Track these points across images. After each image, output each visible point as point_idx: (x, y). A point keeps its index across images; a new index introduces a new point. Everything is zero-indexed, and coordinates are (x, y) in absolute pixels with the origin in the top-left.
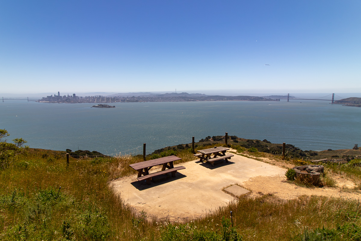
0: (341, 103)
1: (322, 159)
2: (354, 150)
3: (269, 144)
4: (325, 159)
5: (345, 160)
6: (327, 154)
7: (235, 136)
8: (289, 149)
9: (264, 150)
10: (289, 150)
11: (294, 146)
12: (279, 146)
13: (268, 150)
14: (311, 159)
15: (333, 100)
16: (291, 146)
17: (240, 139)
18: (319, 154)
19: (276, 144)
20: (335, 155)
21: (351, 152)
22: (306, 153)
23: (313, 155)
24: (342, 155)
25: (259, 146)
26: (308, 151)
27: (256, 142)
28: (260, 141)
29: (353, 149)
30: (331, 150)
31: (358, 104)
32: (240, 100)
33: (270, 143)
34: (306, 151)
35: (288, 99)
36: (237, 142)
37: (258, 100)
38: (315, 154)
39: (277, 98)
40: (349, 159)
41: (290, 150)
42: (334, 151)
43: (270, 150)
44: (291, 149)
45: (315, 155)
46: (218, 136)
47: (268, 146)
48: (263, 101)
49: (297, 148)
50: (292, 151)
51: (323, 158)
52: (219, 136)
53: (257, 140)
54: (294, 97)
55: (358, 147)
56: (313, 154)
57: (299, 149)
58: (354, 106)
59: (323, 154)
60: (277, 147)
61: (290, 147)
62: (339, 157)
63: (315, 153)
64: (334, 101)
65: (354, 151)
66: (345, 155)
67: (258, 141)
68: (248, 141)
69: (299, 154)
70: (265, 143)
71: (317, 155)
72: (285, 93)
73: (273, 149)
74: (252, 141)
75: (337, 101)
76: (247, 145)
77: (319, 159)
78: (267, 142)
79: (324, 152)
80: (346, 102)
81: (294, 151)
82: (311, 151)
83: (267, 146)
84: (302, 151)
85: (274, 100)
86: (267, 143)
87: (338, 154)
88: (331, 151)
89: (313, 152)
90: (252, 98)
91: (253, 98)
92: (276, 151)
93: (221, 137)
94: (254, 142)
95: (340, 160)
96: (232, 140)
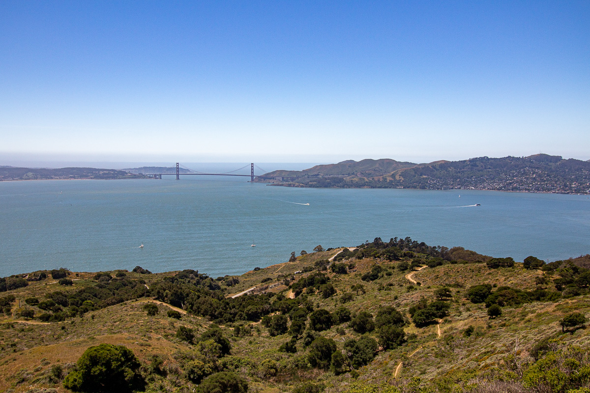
0: (264, 180)
1: (247, 289)
2: (291, 263)
3: (146, 275)
4: (253, 289)
5: (282, 284)
6: (254, 278)
7: (62, 270)
8: (189, 279)
9: (139, 293)
10: (189, 282)
11: (197, 272)
12: (168, 277)
13: (148, 291)
14: (229, 293)
15: (252, 176)
16: (192, 272)
17: (77, 275)
18: (241, 280)
19: (161, 274)
20: (265, 277)
21: (288, 267)
22: (220, 283)
23: (231, 285)
24: (276, 274)
25: (125, 285)
26: (223, 278)
27: (117, 276)
28: (127, 271)
29: (290, 261)
30: (259, 269)
31: (287, 181)
32: (71, 177)
33: (149, 273)
34: (219, 279)
35: (178, 175)
36: (70, 283)
37: (114, 178)
38: (236, 281)
39: (155, 173)
40: (288, 281)
41: (191, 280)
42: (263, 269)
43: (153, 290)
44: (192, 278)
45: (235, 284)
46: (12, 276)
47: (146, 281)
48: (125, 178)
49: (204, 276)
50: (195, 284)
51: (249, 288)
52: (17, 277)
53: (119, 271)
54: (188, 170)
55: (296, 257)
56: (231, 282)
57: (207, 277)
58: (282, 185)
59: (247, 279)
60: (165, 279)
61: (191, 275)
62: (272, 280)
63: (234, 280)
64: (254, 177)
65: (291, 265)
66: (280, 274)
67: (121, 274)
68: (98, 276)
69: (208, 286)
70: (137, 275)
71: (238, 283)
72: (171, 163)
73: (159, 286)
74: (108, 275)
75: (259, 177)
76: (97, 288)
77: (243, 290)
78: (143, 272)
79: (249, 275)
80: (270, 179)
81: (198, 283)
82: (228, 276)
83: (143, 282)
84: (212, 280)
85: (150, 177)
86: (142, 275)
87: (270, 276)
88: (259, 271)
89: (231, 279)
90: (101, 173)
91: (104, 174)
92: (165, 290)
93: (23, 276)
94: (114, 276)
95: (275, 285)
96: (55, 282)
